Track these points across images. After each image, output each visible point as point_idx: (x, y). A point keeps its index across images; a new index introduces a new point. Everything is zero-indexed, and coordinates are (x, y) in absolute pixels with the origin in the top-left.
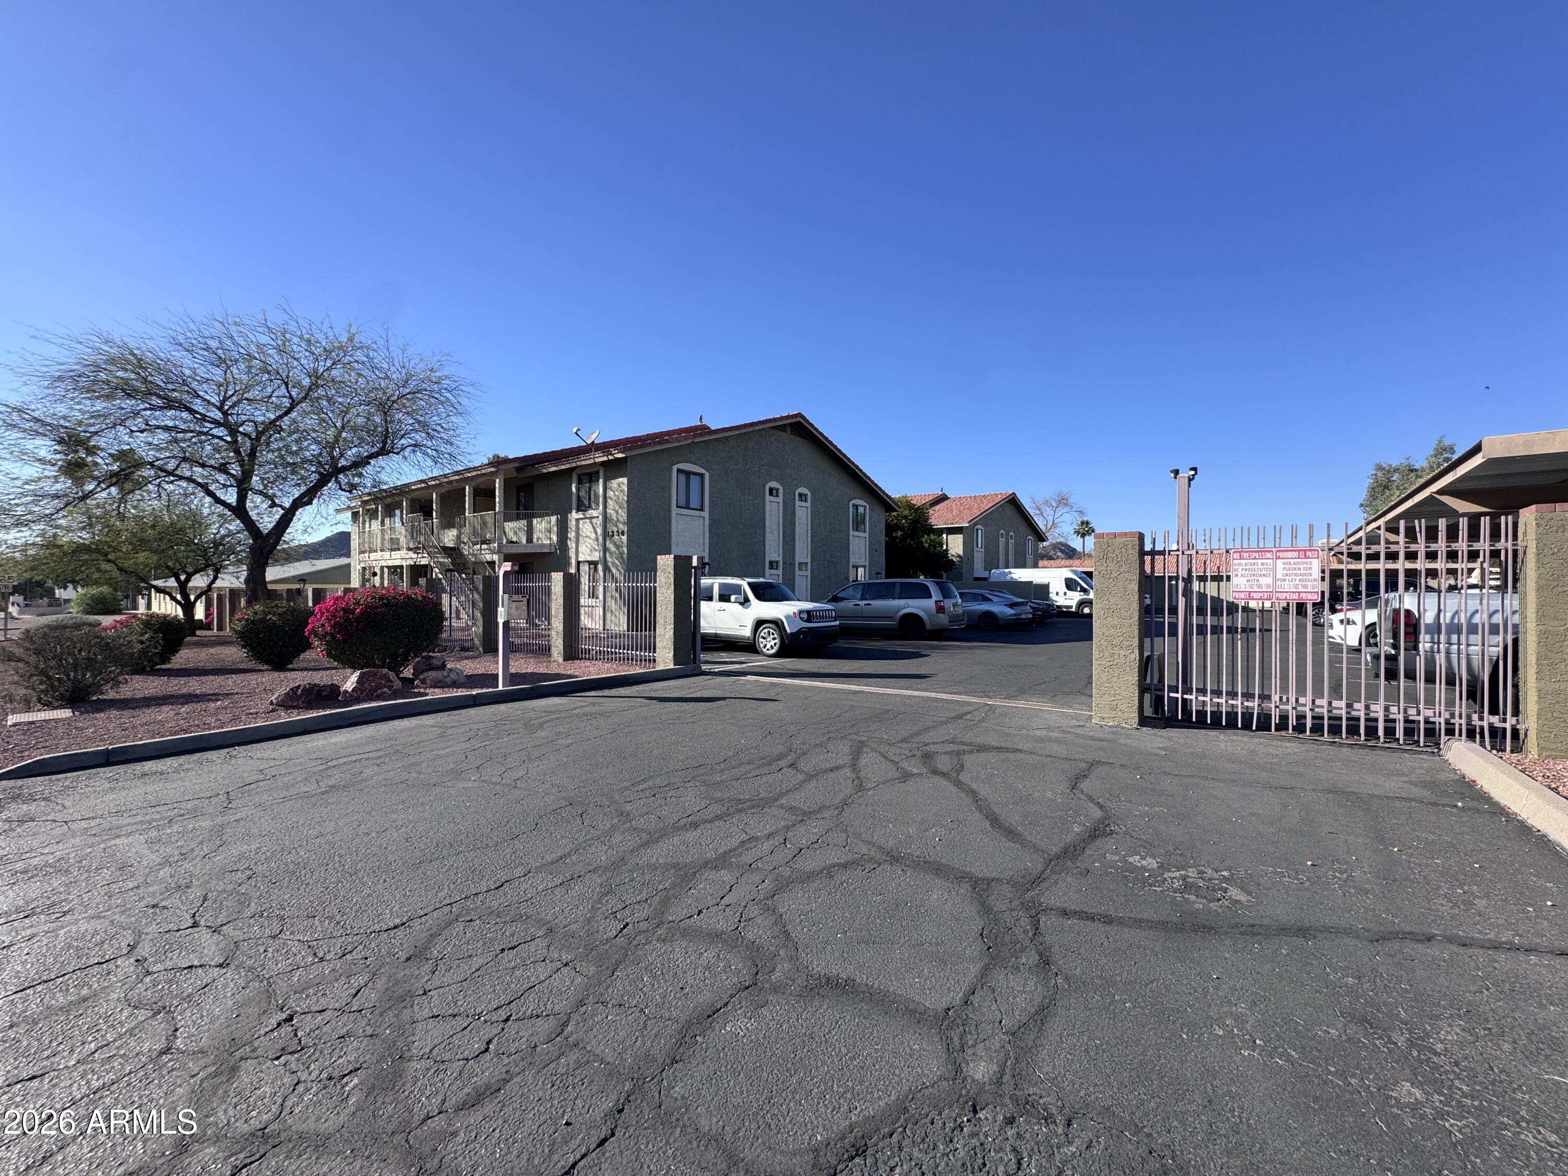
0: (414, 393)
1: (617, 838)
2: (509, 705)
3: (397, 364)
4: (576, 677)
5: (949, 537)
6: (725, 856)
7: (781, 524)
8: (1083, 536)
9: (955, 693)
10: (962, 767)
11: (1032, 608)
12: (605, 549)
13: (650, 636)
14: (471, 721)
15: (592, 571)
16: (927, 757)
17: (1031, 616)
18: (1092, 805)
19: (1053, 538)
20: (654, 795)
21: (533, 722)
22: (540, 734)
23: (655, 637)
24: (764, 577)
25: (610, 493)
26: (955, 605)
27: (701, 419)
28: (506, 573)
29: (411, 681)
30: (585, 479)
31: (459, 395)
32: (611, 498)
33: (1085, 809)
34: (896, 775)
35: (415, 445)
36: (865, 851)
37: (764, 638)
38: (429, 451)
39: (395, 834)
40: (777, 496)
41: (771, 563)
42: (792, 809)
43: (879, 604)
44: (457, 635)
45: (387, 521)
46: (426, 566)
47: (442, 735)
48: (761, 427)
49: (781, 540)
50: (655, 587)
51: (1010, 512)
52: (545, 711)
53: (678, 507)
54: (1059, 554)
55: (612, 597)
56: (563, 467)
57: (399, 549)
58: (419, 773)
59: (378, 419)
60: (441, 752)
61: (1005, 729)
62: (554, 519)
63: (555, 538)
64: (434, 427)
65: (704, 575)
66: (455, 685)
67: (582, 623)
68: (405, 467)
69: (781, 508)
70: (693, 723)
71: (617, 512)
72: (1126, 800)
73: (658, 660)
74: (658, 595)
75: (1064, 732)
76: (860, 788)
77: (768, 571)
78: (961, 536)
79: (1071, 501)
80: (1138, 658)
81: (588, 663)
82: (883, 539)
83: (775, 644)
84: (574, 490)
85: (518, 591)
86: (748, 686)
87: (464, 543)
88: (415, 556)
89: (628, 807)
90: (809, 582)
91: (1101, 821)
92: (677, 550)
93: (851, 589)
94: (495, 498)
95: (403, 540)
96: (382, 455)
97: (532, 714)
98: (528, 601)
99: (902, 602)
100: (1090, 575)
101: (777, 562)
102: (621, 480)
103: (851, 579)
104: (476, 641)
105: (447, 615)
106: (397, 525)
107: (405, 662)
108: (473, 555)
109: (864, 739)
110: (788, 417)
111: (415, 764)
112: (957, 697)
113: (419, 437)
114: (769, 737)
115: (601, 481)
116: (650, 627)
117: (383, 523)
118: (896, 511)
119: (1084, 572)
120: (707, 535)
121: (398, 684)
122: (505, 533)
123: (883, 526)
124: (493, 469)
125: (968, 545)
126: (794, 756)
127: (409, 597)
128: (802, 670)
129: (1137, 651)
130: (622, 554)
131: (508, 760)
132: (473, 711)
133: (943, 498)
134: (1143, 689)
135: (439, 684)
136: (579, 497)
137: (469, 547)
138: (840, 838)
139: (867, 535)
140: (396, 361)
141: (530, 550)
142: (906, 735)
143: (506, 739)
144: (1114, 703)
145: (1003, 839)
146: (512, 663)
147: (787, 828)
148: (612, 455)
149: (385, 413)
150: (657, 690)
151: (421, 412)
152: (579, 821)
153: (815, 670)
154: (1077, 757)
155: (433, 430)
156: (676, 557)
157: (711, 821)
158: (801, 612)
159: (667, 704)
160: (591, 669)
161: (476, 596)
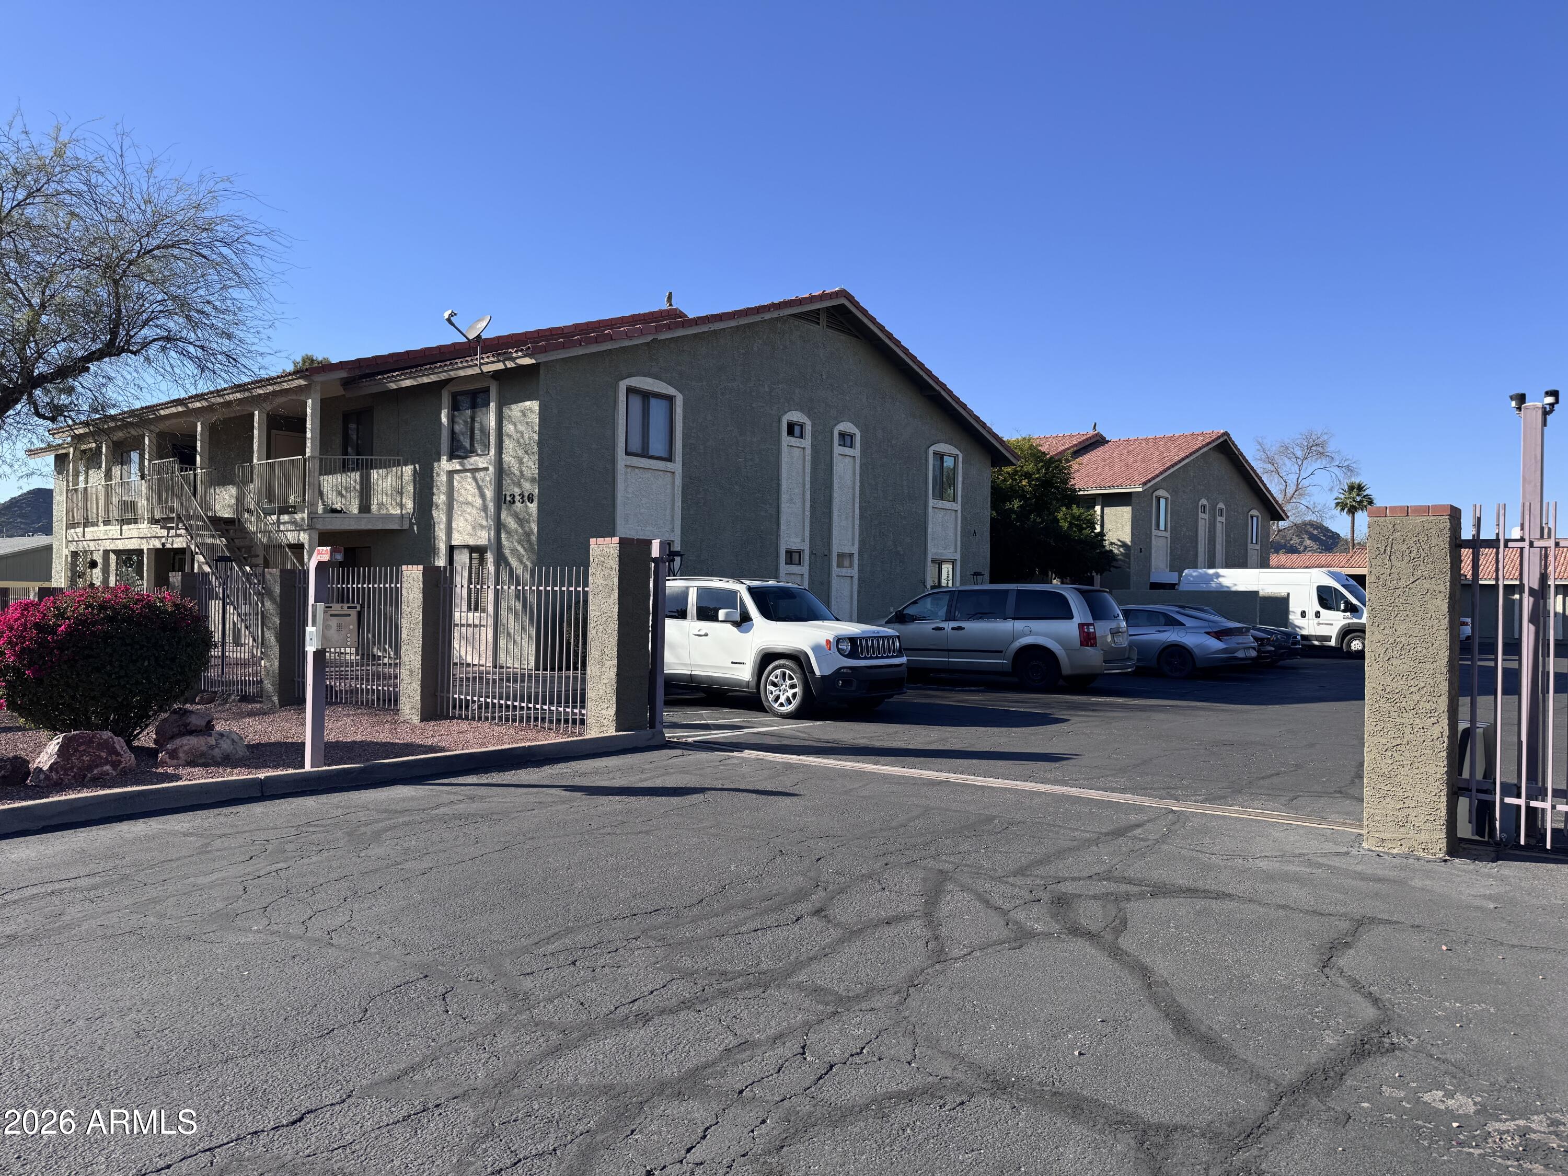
0: (166, 247)
1: (505, 1039)
2: (324, 798)
3: (137, 196)
4: (442, 750)
5: (1107, 510)
6: (695, 1073)
7: (808, 486)
8: (1352, 511)
9: (1114, 790)
10: (1124, 923)
11: (1256, 639)
12: (499, 526)
13: (575, 678)
14: (252, 827)
15: (475, 563)
16: (1061, 903)
17: (1253, 654)
18: (1359, 998)
19: (1296, 514)
20: (574, 963)
21: (363, 829)
22: (375, 850)
23: (584, 680)
24: (776, 577)
25: (509, 428)
26: (1115, 632)
27: (670, 298)
28: (320, 565)
29: (152, 753)
30: (465, 401)
31: (244, 252)
32: (510, 436)
33: (1347, 1003)
34: (1005, 933)
35: (168, 339)
36: (947, 1071)
37: (775, 685)
38: (191, 349)
39: (117, 1024)
40: (801, 437)
41: (789, 553)
42: (816, 991)
43: (977, 628)
44: (234, 674)
45: (116, 471)
46: (182, 551)
47: (204, 850)
48: (775, 314)
49: (808, 513)
50: (586, 594)
51: (1220, 467)
52: (387, 811)
53: (627, 453)
54: (1308, 542)
55: (509, 609)
56: (426, 380)
57: (135, 521)
58: (161, 916)
59: (103, 293)
60: (201, 880)
61: (1205, 857)
62: (408, 470)
63: (409, 505)
64: (199, 307)
65: (671, 573)
66: (228, 761)
67: (456, 654)
68: (148, 376)
69: (808, 458)
70: (647, 832)
71: (521, 462)
72: (1420, 990)
73: (589, 721)
74: (591, 607)
75: (1310, 864)
76: (939, 956)
77: (784, 568)
78: (1129, 509)
79: (1331, 447)
80: (1446, 733)
81: (464, 725)
82: (987, 513)
83: (794, 695)
84: (444, 420)
85: (344, 597)
86: (745, 769)
87: (249, 511)
88: (164, 532)
89: (528, 983)
90: (855, 587)
91: (1375, 1026)
92: (628, 528)
93: (929, 600)
94: (305, 432)
95: (142, 503)
96: (110, 355)
97: (362, 816)
98: (360, 614)
99: (1020, 625)
100: (1361, 580)
101: (800, 553)
102: (528, 404)
103: (929, 583)
104: (268, 685)
105: (217, 637)
106: (133, 478)
107: (142, 719)
108: (264, 532)
109: (950, 867)
110: (823, 297)
111: (154, 901)
112: (1115, 797)
113: (174, 324)
114: (779, 859)
115: (492, 405)
116: (576, 663)
117: (108, 475)
118: (1010, 463)
119: (1352, 576)
120: (679, 504)
121: (129, 758)
122: (321, 494)
123: (987, 491)
124: (302, 382)
125: (1140, 526)
126: (823, 894)
127: (150, 606)
128: (839, 742)
129: (1445, 722)
130: (528, 534)
131: (318, 896)
132: (258, 809)
133: (1097, 442)
134: (1456, 789)
135: (200, 760)
136: (453, 433)
137: (258, 518)
138: (900, 1046)
139: (958, 506)
140: (136, 190)
141: (363, 526)
142: (1024, 861)
143: (314, 859)
144: (1403, 813)
145: (1196, 1055)
146: (329, 724)
147: (808, 1027)
148: (513, 359)
149: (116, 283)
150: (585, 774)
151: (180, 281)
152: (439, 1006)
153: (863, 742)
154: (1332, 909)
155: (199, 312)
156: (622, 542)
157: (673, 1011)
158: (839, 640)
159: (603, 799)
160: (470, 736)
161: (268, 605)
